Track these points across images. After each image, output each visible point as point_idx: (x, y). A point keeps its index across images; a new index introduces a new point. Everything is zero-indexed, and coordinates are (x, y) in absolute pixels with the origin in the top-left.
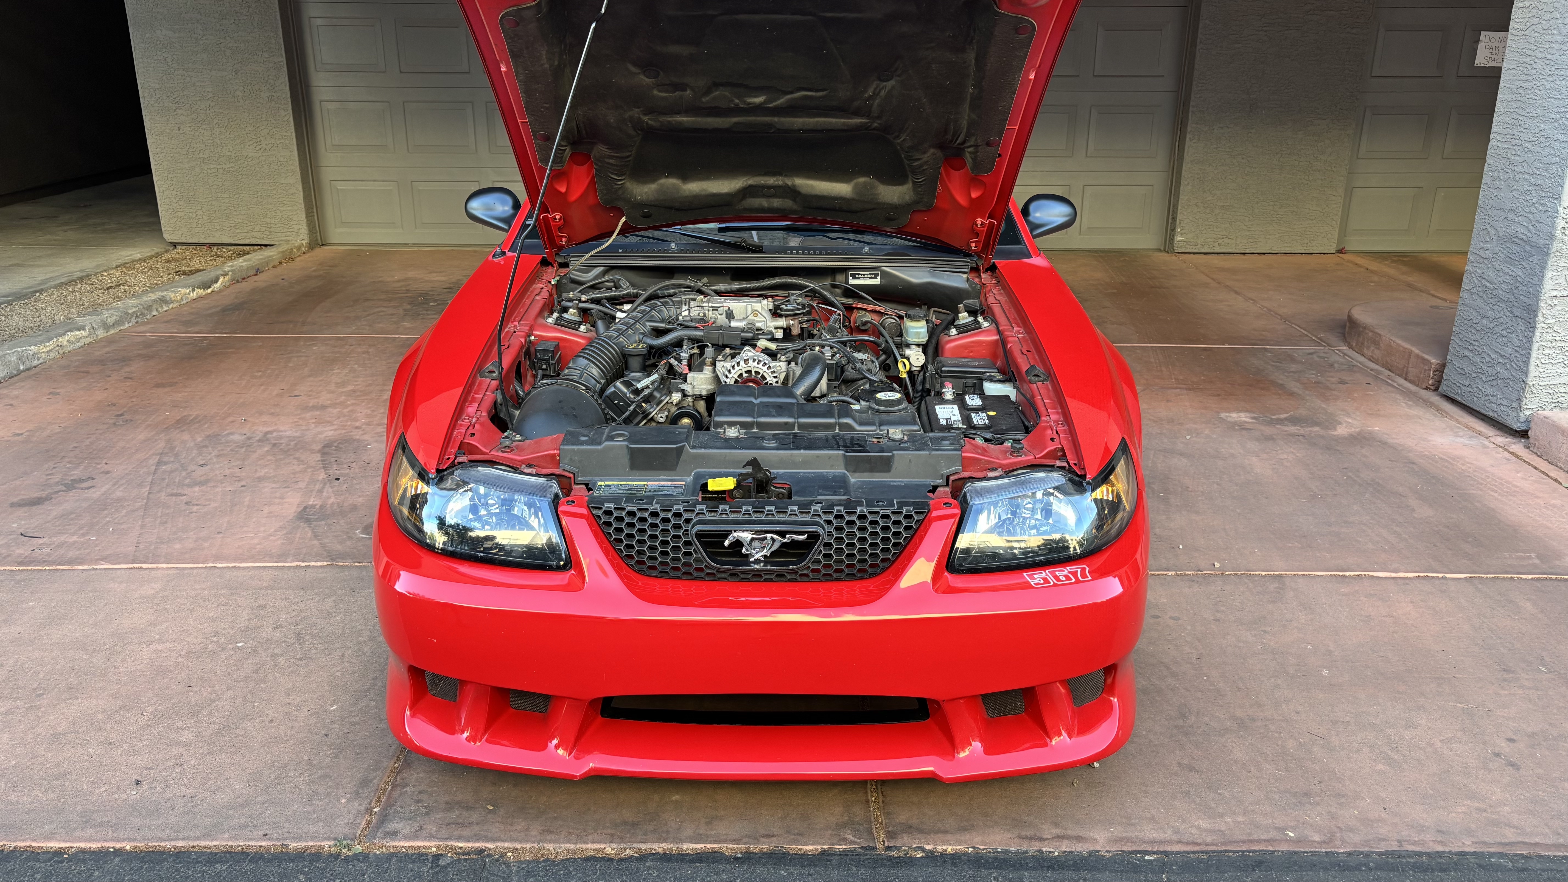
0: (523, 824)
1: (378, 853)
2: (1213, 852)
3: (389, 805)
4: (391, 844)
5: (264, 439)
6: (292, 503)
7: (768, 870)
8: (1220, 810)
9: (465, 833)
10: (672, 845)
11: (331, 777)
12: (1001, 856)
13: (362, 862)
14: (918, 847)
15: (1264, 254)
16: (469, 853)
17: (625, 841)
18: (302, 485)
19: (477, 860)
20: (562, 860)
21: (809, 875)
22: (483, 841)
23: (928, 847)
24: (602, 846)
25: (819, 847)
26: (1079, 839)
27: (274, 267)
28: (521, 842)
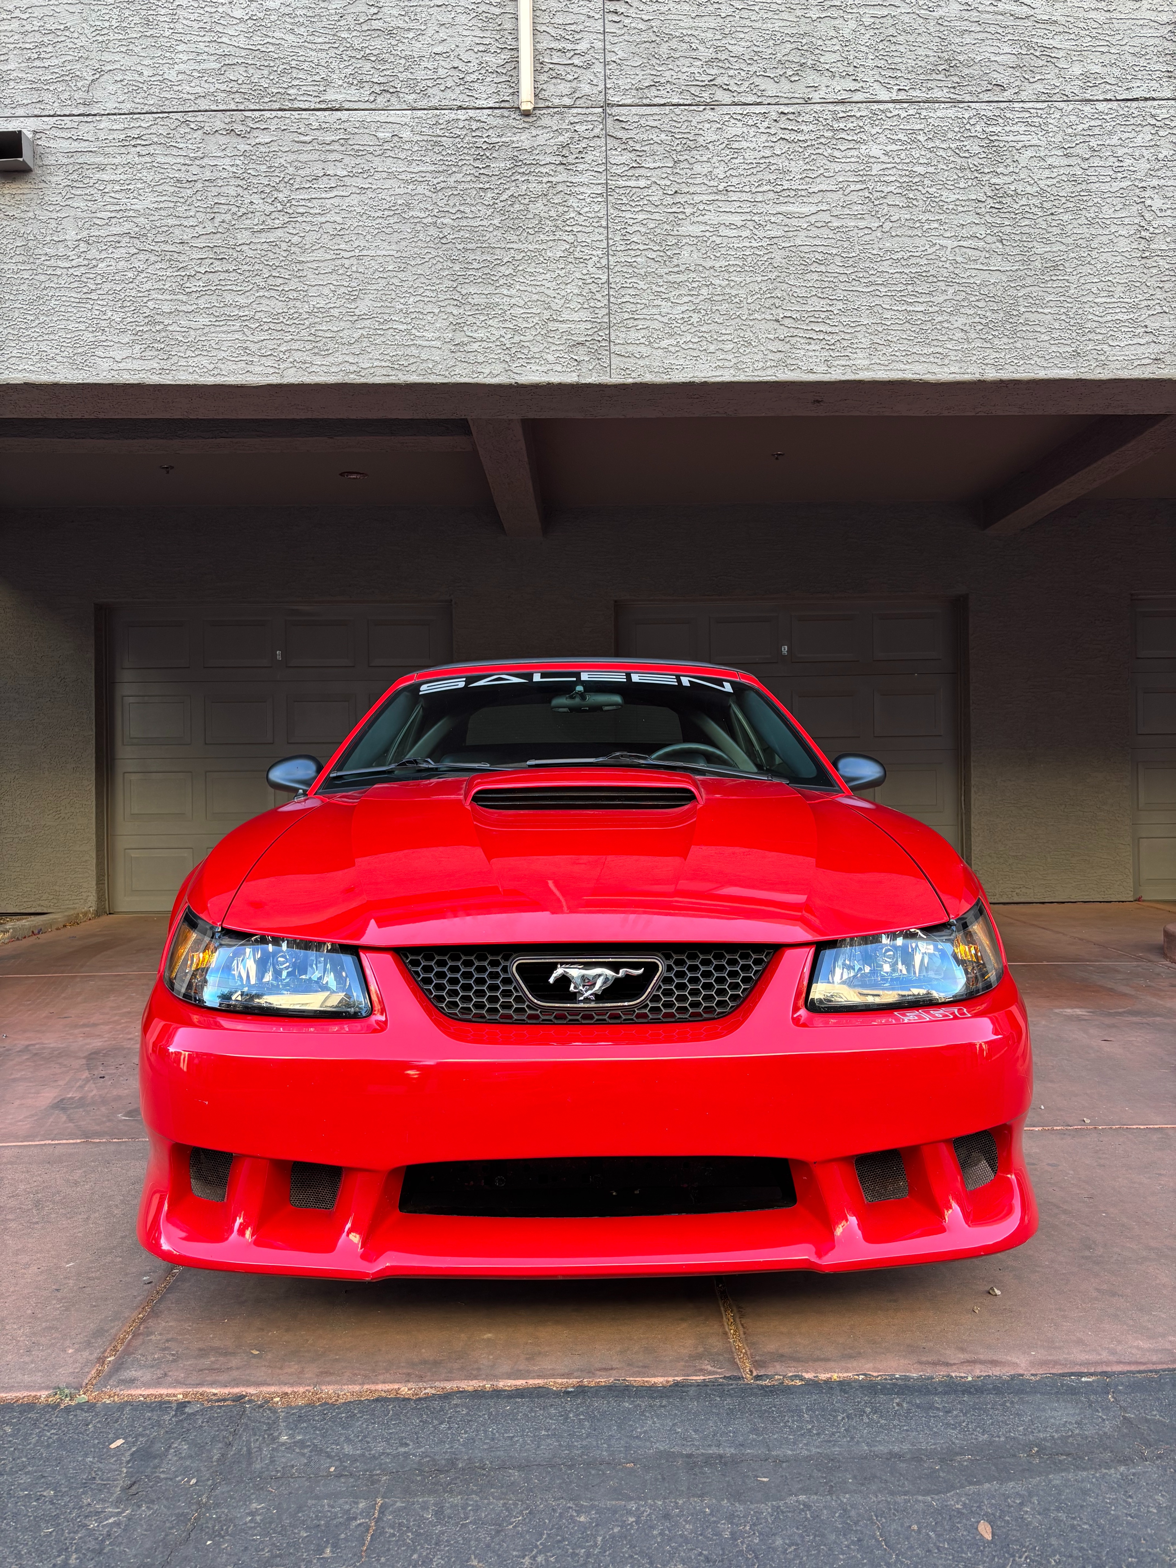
0: (296, 1367)
1: (108, 1402)
2: (1164, 1370)
3: (127, 1352)
4: (126, 1392)
5: (26, 1049)
6: (49, 1095)
7: (609, 1402)
8: (1161, 1330)
9: (221, 1378)
10: (485, 1382)
11: (57, 1329)
12: (900, 1382)
13: (86, 1412)
14: (796, 1376)
15: (1063, 903)
16: (225, 1400)
17: (424, 1379)
18: (61, 1083)
19: (235, 1406)
20: (343, 1403)
21: (661, 1406)
22: (244, 1385)
23: (808, 1376)
24: (396, 1386)
25: (670, 1379)
26: (994, 1363)
27: (57, 929)
28: (292, 1385)
